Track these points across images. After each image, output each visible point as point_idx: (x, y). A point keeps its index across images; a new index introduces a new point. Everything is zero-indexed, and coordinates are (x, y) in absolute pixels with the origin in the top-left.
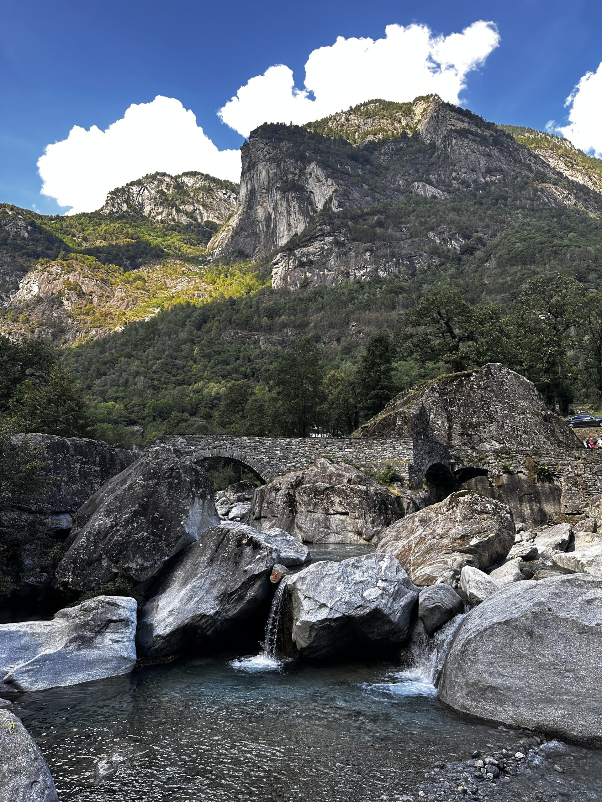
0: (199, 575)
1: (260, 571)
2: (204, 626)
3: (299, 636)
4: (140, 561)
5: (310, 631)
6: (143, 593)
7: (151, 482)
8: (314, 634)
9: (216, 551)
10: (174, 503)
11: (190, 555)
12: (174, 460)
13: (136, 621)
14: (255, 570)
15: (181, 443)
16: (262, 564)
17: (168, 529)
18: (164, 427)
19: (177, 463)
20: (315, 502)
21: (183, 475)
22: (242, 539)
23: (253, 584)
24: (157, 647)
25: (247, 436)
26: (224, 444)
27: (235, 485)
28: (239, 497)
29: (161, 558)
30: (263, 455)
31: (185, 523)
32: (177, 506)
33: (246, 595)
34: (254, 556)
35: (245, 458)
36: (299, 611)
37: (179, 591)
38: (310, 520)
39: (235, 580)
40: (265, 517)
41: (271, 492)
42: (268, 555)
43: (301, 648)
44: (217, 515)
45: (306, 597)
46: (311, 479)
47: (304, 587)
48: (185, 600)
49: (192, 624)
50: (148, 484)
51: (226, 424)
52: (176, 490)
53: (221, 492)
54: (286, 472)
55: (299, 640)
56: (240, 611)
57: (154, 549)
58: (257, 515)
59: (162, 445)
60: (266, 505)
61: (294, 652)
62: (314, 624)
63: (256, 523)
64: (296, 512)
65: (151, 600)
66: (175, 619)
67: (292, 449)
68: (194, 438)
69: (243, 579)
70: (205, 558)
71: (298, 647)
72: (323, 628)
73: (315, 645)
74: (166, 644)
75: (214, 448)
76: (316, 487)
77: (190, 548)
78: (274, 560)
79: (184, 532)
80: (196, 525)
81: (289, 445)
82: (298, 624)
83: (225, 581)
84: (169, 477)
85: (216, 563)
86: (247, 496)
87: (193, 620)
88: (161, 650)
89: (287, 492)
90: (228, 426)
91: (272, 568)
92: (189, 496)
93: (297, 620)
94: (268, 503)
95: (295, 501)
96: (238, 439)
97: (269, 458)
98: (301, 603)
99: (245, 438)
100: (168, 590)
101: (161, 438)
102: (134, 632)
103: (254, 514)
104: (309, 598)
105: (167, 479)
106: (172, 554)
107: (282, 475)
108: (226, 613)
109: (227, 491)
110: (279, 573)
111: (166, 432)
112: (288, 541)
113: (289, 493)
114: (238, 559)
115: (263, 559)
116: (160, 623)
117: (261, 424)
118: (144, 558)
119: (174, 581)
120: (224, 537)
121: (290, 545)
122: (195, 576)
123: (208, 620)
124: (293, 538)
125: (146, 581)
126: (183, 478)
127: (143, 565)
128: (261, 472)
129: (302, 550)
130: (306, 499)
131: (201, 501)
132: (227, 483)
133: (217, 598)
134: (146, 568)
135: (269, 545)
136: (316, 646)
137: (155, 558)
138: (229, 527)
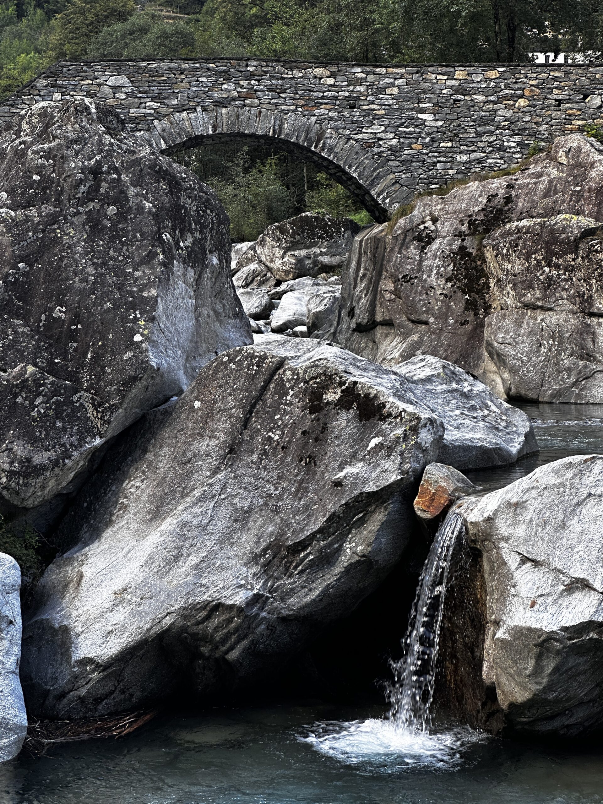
0: (197, 493)
1: (384, 483)
2: (218, 636)
3: (505, 670)
4: (20, 449)
5: (539, 657)
6: (34, 540)
7: (34, 212)
8: (550, 665)
9: (246, 423)
10: (111, 279)
11: (166, 433)
12: (100, 143)
13: (19, 620)
14: (366, 481)
15: (116, 89)
16: (387, 464)
17: (97, 358)
18: (54, 39)
19: (110, 153)
20: (550, 279)
21: (132, 191)
22: (323, 388)
23: (362, 522)
24: (83, 692)
25: (325, 65)
26: (252, 93)
27: (287, 224)
28: (300, 261)
29: (82, 441)
30: (377, 128)
31: (147, 339)
32: (120, 287)
33: (339, 550)
34: (363, 439)
35: (320, 136)
36: (503, 599)
37: (140, 535)
38: (531, 333)
39: (307, 507)
40: (388, 323)
41: (404, 245)
42: (405, 437)
43: (512, 705)
44: (240, 314)
45: (525, 560)
46: (534, 205)
47: (521, 531)
48: (159, 561)
49: (184, 629)
50: (27, 219)
51: (252, 26)
52: (112, 239)
53: (244, 246)
54: (455, 182)
55: (503, 679)
56: (324, 594)
57: (58, 415)
58: (361, 316)
59: (57, 96)
60: (391, 286)
61: (490, 715)
62: (551, 637)
63: (362, 341)
64: (487, 308)
65: (57, 560)
66: (133, 614)
67: (474, 104)
68: (154, 73)
69: (332, 507)
70: (213, 443)
71: (503, 701)
72: (576, 650)
73: (551, 696)
74: (110, 685)
75: (219, 104)
76: (552, 230)
77: (167, 413)
78: (425, 451)
79: (145, 366)
80: (179, 346)
81: (464, 92)
82: (500, 634)
83: (276, 511)
84: (89, 197)
85: (247, 458)
86: (325, 260)
87: (185, 617)
88: (98, 700)
89: (457, 244)
90: (256, 31)
91: (419, 475)
92: (152, 255)
93: (497, 623)
94: (396, 281)
95: (483, 273)
96: (297, 73)
97: (398, 135)
98: (509, 576)
99: (318, 71)
100: (108, 533)
101: (51, 74)
102: (17, 650)
103: (351, 313)
104: (536, 563)
105: (82, 202)
106: (112, 430)
107: (442, 192)
108: (282, 599)
109: (263, 243)
110: (440, 490)
111: (62, 54)
112: (466, 396)
113: (462, 249)
114: (313, 449)
115: (390, 450)
116: (89, 624)
117: (367, 22)
118: (33, 440)
119: (125, 508)
120: (268, 382)
121: (473, 408)
122: (184, 495)
123: (230, 620)
124: (480, 387)
125: (41, 505)
126: (133, 202)
127: (29, 460)
128: (373, 183)
129: (509, 424)
130: (518, 266)
131: (191, 273)
132: (261, 217)
133: (255, 559)
134: (38, 470)
135: (410, 409)
136: (557, 701)
137: (65, 439)
138: (283, 352)
